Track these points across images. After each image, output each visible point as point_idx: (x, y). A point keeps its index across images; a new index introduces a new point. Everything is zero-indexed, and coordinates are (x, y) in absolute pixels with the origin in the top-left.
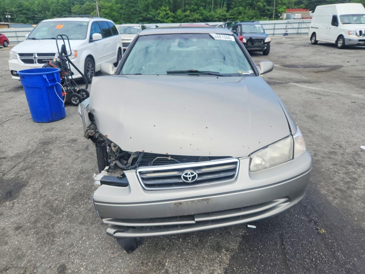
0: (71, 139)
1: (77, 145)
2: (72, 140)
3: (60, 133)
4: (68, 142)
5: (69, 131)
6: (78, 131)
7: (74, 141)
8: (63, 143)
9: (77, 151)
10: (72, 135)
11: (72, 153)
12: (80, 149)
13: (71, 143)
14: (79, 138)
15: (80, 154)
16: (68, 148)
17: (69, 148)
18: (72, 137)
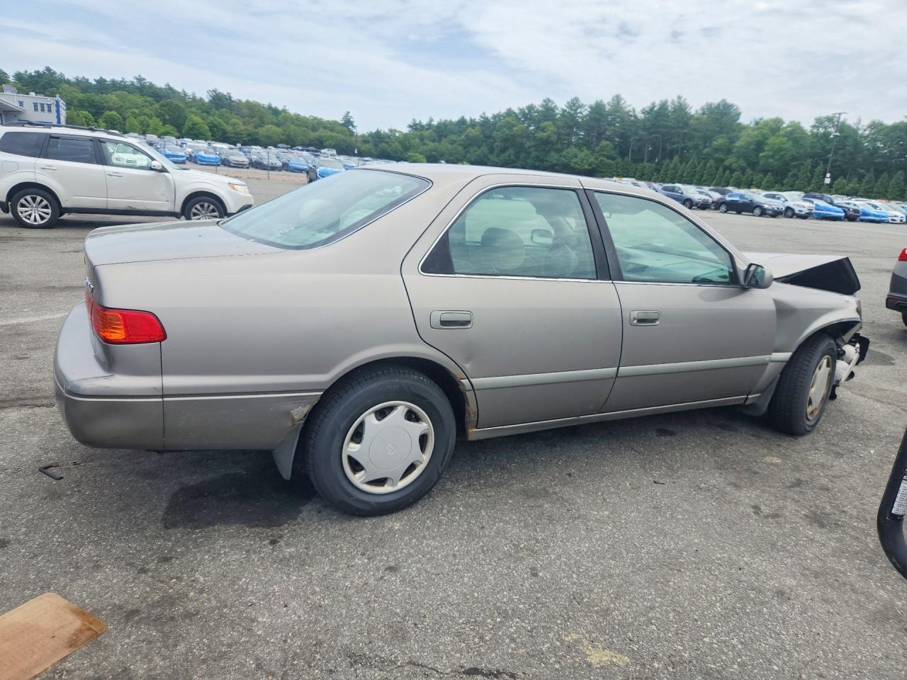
0: (824, 530)
1: (818, 502)
2: (822, 525)
3: (853, 576)
4: (837, 525)
5: (816, 565)
6: (784, 549)
7: (818, 519)
8: (854, 528)
9: (827, 489)
10: (812, 540)
11: (842, 492)
12: (815, 490)
13: (832, 517)
14: (798, 520)
15: (824, 481)
16: (846, 506)
17: (844, 506)
18: (818, 537)
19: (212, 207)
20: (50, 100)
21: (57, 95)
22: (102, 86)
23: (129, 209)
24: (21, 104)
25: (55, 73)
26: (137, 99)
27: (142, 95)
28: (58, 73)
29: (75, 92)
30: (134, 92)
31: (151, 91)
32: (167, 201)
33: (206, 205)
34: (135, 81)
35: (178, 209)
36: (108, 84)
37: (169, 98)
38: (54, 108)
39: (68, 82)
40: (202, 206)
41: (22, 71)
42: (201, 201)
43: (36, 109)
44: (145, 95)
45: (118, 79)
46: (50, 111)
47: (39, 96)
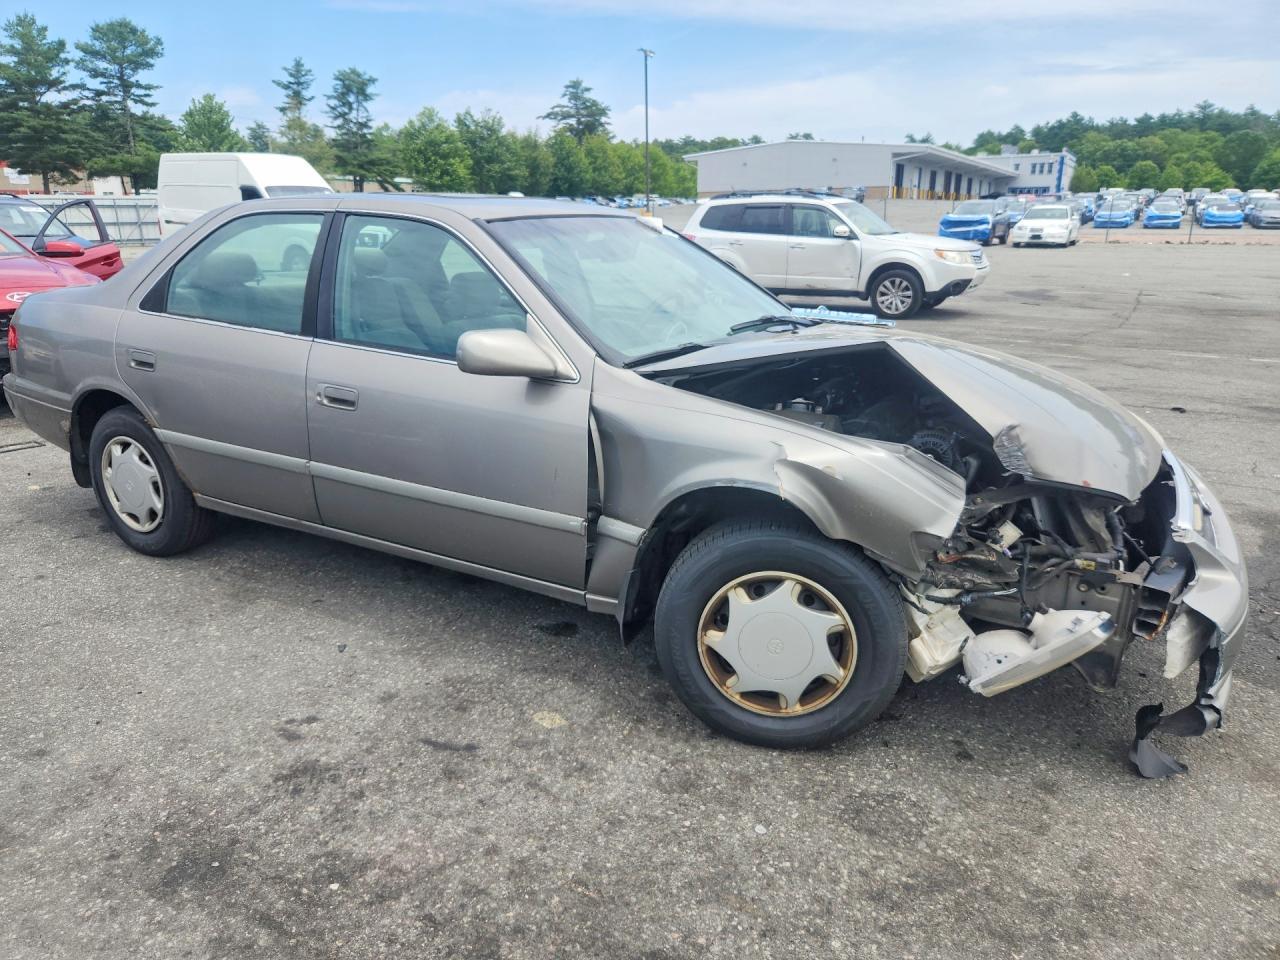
19: (905, 283)
20: (1053, 157)
21: (1064, 149)
22: (1145, 126)
23: (808, 288)
24: (1017, 167)
25: (1082, 119)
26: (1196, 137)
27: (1203, 130)
28: (1087, 118)
29: (1104, 140)
30: (1190, 127)
31: (1221, 120)
32: (852, 277)
33: (898, 281)
34: (1196, 110)
35: (862, 288)
36: (1154, 123)
37: (1248, 128)
38: (1056, 167)
39: (1097, 129)
40: (893, 283)
41: (1042, 124)
42: (891, 276)
43: (1033, 172)
44: (1207, 129)
45: (1170, 111)
46: (1050, 171)
47: (1043, 154)
